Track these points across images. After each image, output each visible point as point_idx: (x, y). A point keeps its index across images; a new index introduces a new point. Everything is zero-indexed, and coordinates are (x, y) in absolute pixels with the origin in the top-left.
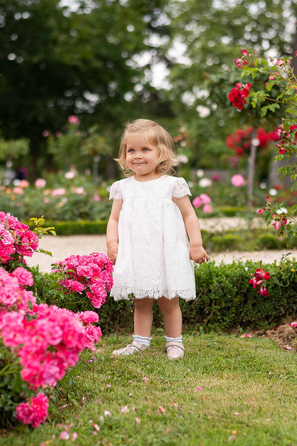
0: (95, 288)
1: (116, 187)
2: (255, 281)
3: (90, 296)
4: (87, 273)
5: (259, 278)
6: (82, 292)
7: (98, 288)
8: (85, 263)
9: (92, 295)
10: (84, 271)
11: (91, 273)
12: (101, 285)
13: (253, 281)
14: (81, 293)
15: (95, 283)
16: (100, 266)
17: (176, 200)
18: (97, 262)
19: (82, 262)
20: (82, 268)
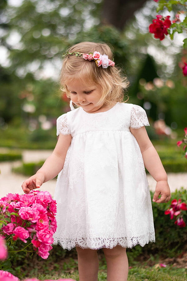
0: (43, 235)
1: (63, 121)
2: (172, 212)
3: (36, 245)
4: (32, 216)
5: (176, 209)
6: (27, 240)
7: (46, 235)
8: (26, 203)
9: (39, 244)
10: (29, 213)
11: (37, 217)
12: (49, 232)
13: (170, 213)
14: (26, 242)
15: (43, 229)
16: (44, 206)
17: (134, 131)
18: (41, 202)
19: (24, 203)
20: (26, 210)
